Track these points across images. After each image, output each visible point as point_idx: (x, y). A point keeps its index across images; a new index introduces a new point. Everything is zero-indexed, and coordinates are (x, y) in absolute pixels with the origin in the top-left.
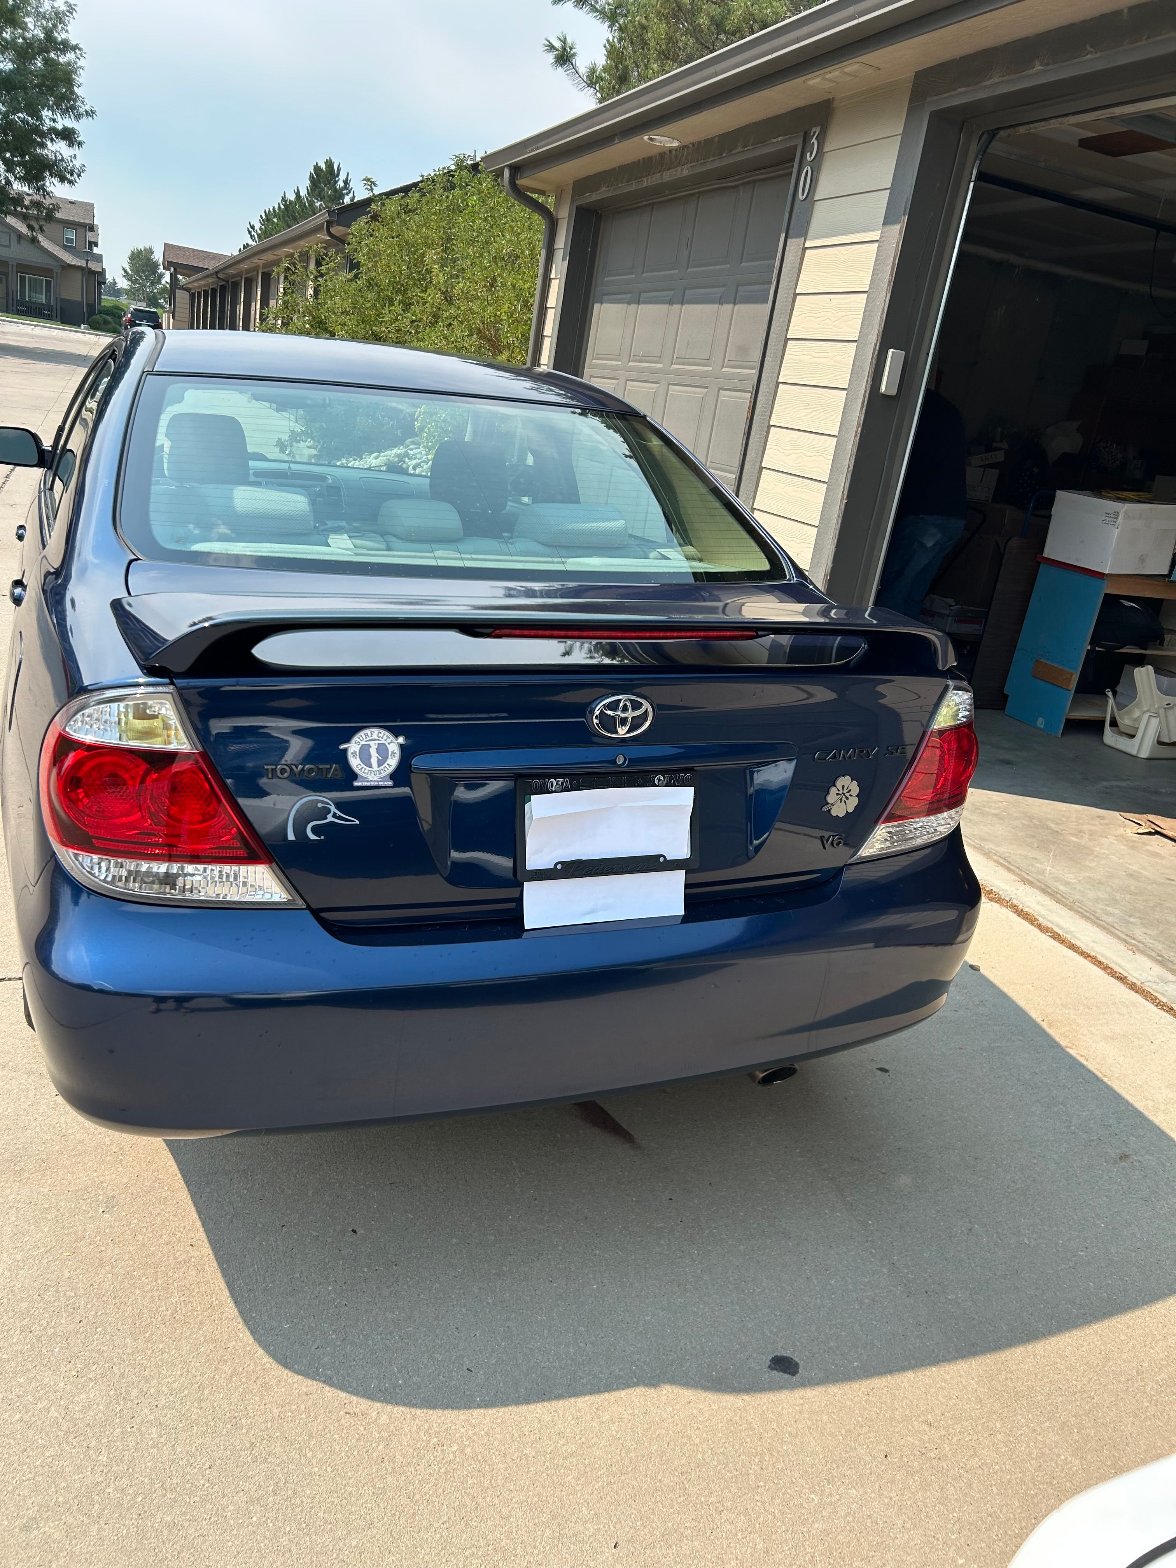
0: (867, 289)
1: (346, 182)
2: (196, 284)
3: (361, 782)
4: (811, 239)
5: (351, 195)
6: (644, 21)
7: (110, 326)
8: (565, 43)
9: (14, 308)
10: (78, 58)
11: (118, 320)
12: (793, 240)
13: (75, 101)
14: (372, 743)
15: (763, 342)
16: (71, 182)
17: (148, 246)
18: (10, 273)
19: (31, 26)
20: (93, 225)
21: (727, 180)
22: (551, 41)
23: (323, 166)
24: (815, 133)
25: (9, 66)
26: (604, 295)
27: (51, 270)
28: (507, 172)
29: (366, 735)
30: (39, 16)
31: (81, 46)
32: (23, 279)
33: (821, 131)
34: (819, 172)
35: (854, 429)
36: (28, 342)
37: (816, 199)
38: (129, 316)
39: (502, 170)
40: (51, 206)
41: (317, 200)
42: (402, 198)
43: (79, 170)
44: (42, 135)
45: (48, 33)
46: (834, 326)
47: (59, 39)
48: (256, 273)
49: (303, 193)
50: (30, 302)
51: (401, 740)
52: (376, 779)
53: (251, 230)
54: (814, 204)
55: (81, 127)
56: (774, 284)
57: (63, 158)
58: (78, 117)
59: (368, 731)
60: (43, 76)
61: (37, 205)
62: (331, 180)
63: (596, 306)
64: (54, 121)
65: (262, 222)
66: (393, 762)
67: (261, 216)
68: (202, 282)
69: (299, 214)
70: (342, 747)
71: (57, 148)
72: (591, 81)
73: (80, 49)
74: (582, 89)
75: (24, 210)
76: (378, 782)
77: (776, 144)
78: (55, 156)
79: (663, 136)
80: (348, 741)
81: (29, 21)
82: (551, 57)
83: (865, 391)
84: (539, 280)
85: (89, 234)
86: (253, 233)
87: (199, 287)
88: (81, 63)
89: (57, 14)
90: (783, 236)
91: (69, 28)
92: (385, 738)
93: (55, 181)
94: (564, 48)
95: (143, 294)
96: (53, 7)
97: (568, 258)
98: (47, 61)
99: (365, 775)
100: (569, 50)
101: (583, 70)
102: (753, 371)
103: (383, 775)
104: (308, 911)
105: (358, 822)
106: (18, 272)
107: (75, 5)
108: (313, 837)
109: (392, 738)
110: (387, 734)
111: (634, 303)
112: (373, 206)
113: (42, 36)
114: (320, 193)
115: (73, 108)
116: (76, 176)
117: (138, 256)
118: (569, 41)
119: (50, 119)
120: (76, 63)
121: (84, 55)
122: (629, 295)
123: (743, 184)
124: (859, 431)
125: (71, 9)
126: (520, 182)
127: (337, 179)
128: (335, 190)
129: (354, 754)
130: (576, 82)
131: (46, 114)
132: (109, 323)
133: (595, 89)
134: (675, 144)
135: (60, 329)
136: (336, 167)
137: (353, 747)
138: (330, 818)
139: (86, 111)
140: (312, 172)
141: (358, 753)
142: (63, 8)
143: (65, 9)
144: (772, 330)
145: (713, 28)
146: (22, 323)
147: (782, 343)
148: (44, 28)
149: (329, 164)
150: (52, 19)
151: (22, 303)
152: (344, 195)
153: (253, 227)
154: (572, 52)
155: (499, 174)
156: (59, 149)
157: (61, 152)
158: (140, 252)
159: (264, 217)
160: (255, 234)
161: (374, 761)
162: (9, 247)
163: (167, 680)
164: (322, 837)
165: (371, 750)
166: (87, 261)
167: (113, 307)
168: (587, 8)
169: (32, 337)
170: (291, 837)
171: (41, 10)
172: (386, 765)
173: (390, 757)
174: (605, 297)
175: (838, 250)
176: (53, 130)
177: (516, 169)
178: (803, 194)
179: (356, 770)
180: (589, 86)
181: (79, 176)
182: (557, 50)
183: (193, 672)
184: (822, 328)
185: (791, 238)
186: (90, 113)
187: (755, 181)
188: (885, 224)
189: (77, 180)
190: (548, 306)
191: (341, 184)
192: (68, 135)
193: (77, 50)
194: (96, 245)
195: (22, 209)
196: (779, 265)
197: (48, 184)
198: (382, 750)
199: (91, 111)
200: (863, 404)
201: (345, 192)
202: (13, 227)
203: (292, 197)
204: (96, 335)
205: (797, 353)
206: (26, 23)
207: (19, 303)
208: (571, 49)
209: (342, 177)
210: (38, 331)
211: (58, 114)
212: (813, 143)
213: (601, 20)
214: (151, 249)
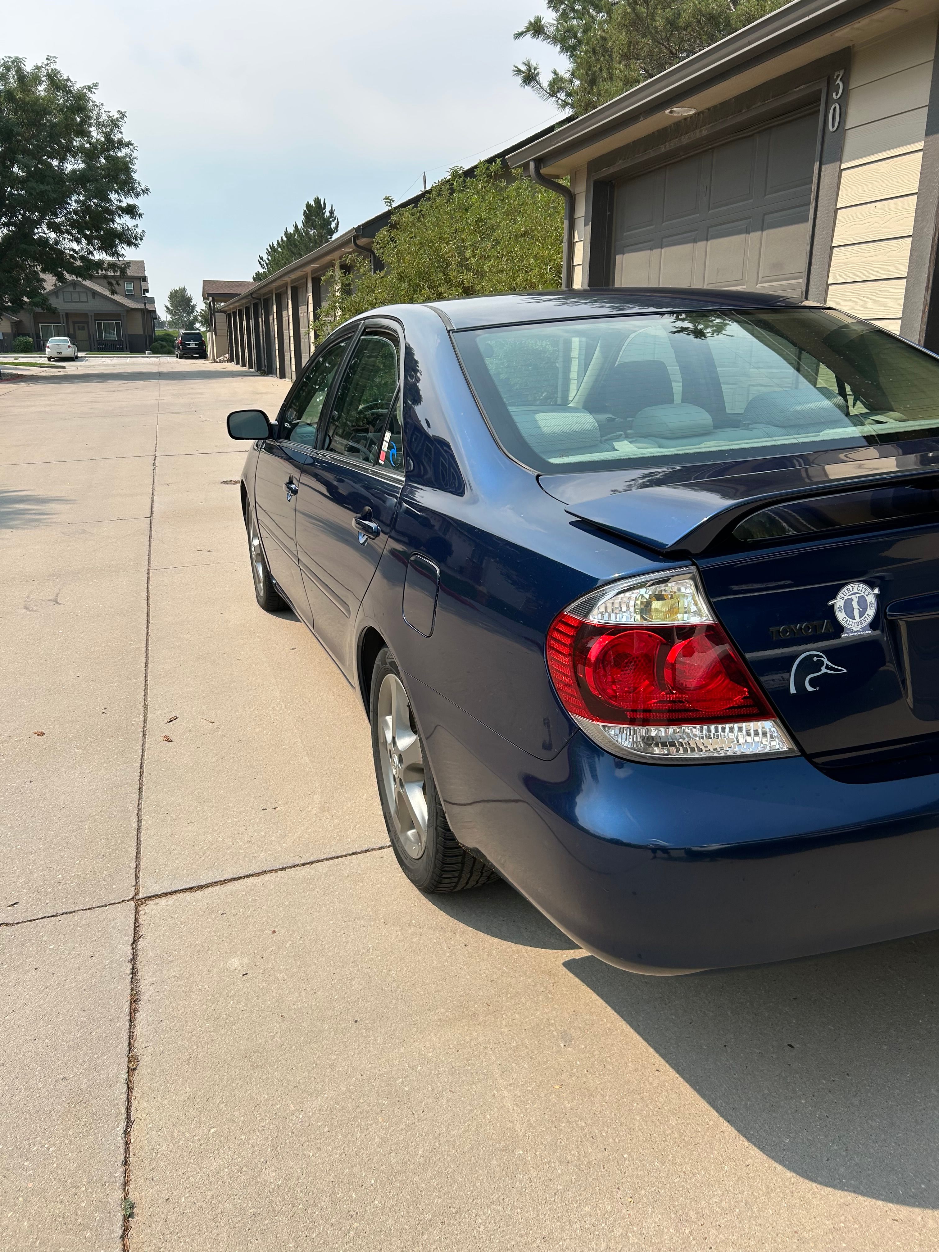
0: (917, 191)
1: (331, 212)
2: (231, 307)
3: (847, 633)
4: (846, 162)
5: (336, 221)
6: (603, 34)
7: (165, 349)
8: (529, 67)
9: (96, 347)
10: (132, 151)
11: (171, 344)
12: (827, 166)
13: (133, 183)
14: (853, 597)
15: (808, 254)
16: (136, 245)
17: (182, 286)
18: (90, 322)
19: (94, 134)
20: (145, 277)
21: (746, 131)
22: (519, 67)
23: (313, 204)
24: (839, 75)
25: (82, 166)
26: (625, 247)
27: (119, 315)
28: (532, 165)
29: (848, 590)
30: (99, 124)
31: (132, 142)
32: (99, 324)
33: (844, 73)
34: (846, 106)
35: (921, 308)
36: (114, 369)
37: (846, 128)
38: (180, 339)
39: (528, 163)
40: (123, 266)
41: (311, 229)
42: (413, 208)
43: (141, 236)
44: (112, 213)
45: (108, 137)
46: (882, 228)
47: (116, 140)
48: (285, 288)
49: (300, 226)
50: (106, 340)
51: (876, 591)
52: (859, 629)
53: (260, 260)
54: (845, 132)
55: (140, 202)
56: (814, 205)
57: (128, 228)
58: (137, 195)
59: (850, 587)
60: (108, 169)
61: (113, 266)
62: (320, 212)
63: (618, 258)
64: (120, 201)
65: (269, 253)
66: (871, 612)
67: (267, 249)
68: (237, 304)
69: (299, 242)
70: (831, 603)
71: (123, 222)
72: (553, 92)
73: (132, 144)
74: (546, 99)
75: (104, 272)
76: (860, 632)
77: (798, 92)
78: (123, 228)
79: (683, 107)
80: (834, 597)
81: (93, 130)
82: (519, 79)
83: (929, 275)
84: (565, 245)
85: (143, 283)
86: (262, 263)
87: (233, 308)
88: (135, 154)
89: (112, 121)
90: (817, 165)
91: (123, 130)
92: (863, 590)
93: (124, 246)
94: (529, 70)
95: (182, 322)
96: (109, 117)
97: (590, 223)
98: (108, 158)
99: (849, 627)
100: (533, 71)
101: (545, 85)
102: (801, 280)
103: (864, 625)
104: (803, 758)
105: (845, 671)
106: (95, 320)
107: (125, 112)
108: (810, 689)
109: (869, 590)
110: (865, 586)
111: (657, 248)
112: (392, 217)
113: (103, 139)
114: (312, 223)
115: (133, 189)
116: (139, 240)
117: (176, 296)
118: (533, 63)
119: (117, 200)
120: (131, 155)
121: (136, 148)
122: (652, 243)
123: (759, 132)
124: (927, 310)
125: (122, 115)
126: (543, 171)
127: (324, 211)
128: (324, 220)
129: (840, 608)
130: (541, 95)
131: (113, 196)
132: (165, 347)
133: (557, 97)
134: (692, 112)
135: (131, 357)
136: (322, 203)
137: (839, 603)
138: (824, 670)
139: (142, 190)
140: (305, 209)
141: (843, 607)
142: (117, 116)
143: (118, 116)
144: (815, 243)
145: (669, 26)
146: (103, 357)
147: (828, 252)
148: (105, 133)
149: (317, 201)
150: (109, 126)
151: (101, 342)
152: (331, 222)
153: (262, 259)
154: (536, 72)
155: (526, 166)
156: (125, 222)
157: (127, 223)
158: (176, 292)
159: (270, 250)
160: (264, 263)
161: (856, 613)
162: (87, 302)
163: (689, 562)
164: (818, 688)
165: (853, 603)
166: (145, 304)
167: (164, 335)
168: (541, 38)
169: (114, 365)
170: (793, 691)
171: (101, 120)
172: (866, 615)
173: (868, 608)
174: (625, 249)
175: (877, 165)
176: (120, 208)
177: (539, 162)
178: (833, 127)
179: (843, 623)
180: (552, 96)
181: (141, 239)
182: (524, 73)
183: (709, 552)
184: (871, 232)
185: (826, 164)
186: (146, 191)
187: (770, 128)
188: (927, 135)
189: (140, 243)
190: (574, 264)
191: (327, 214)
192: (131, 211)
193: (130, 146)
194: (147, 291)
195: (102, 271)
196: (816, 188)
197: (120, 249)
198: (862, 602)
199: (146, 189)
200: (927, 286)
201: (331, 219)
202: (88, 287)
203: (291, 230)
204: (158, 357)
205: (842, 258)
206: (90, 132)
207: (99, 343)
208: (535, 70)
209: (328, 209)
210: (116, 361)
211: (122, 196)
212: (838, 84)
213: (553, 44)
214: (184, 289)
